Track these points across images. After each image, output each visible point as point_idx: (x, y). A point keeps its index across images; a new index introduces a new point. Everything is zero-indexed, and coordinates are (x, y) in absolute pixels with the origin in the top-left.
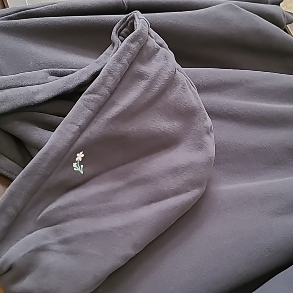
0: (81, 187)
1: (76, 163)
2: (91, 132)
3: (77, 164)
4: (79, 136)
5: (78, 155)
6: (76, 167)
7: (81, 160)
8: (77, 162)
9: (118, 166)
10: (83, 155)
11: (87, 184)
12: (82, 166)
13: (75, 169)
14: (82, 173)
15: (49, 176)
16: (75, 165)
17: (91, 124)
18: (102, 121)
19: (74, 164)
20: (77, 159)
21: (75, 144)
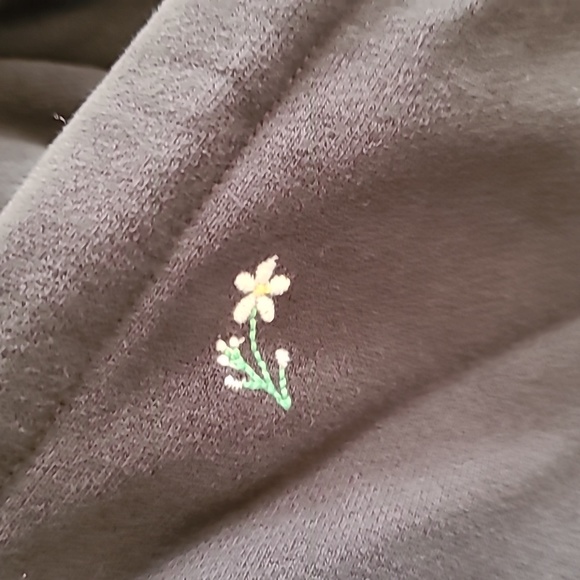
0: (283, 502)
1: (235, 342)
2: (321, 117)
3: (244, 349)
4: (237, 147)
5: (243, 281)
6: (239, 364)
7: (269, 315)
8: (243, 330)
9: (519, 332)
10: (282, 284)
11: (328, 472)
12: (283, 357)
13: (230, 382)
14: (286, 403)
15: (33, 448)
16: (228, 353)
17: (322, 65)
18: (391, 43)
19: (221, 345)
20: (241, 313)
21: (210, 204)
